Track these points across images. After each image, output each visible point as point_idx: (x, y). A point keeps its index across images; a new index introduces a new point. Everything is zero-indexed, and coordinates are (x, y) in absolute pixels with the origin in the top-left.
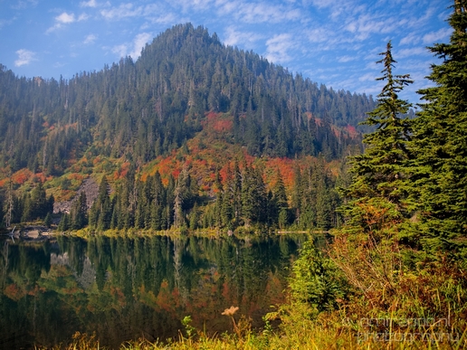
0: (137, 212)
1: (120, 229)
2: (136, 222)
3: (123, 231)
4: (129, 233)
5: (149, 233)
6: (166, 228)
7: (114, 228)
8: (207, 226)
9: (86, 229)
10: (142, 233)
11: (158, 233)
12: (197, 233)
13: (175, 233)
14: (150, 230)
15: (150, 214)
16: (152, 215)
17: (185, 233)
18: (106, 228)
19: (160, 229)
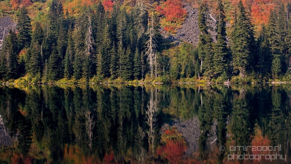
0: (99, 56)
1: (78, 78)
2: (99, 70)
3: (83, 80)
4: (92, 82)
5: (118, 83)
6: (139, 77)
7: (70, 78)
8: (192, 75)
9: (26, 78)
10: (108, 83)
11: (130, 83)
12: (181, 83)
13: (152, 82)
14: (119, 79)
15: (117, 59)
16: (121, 61)
17: (167, 83)
18: (59, 76)
19: (132, 78)
